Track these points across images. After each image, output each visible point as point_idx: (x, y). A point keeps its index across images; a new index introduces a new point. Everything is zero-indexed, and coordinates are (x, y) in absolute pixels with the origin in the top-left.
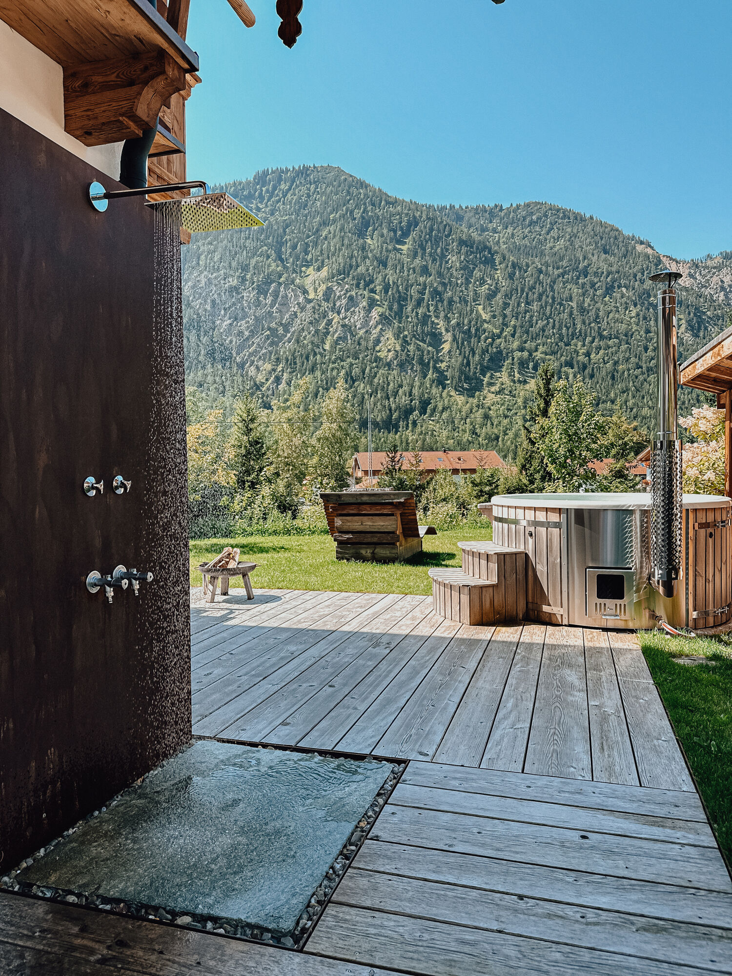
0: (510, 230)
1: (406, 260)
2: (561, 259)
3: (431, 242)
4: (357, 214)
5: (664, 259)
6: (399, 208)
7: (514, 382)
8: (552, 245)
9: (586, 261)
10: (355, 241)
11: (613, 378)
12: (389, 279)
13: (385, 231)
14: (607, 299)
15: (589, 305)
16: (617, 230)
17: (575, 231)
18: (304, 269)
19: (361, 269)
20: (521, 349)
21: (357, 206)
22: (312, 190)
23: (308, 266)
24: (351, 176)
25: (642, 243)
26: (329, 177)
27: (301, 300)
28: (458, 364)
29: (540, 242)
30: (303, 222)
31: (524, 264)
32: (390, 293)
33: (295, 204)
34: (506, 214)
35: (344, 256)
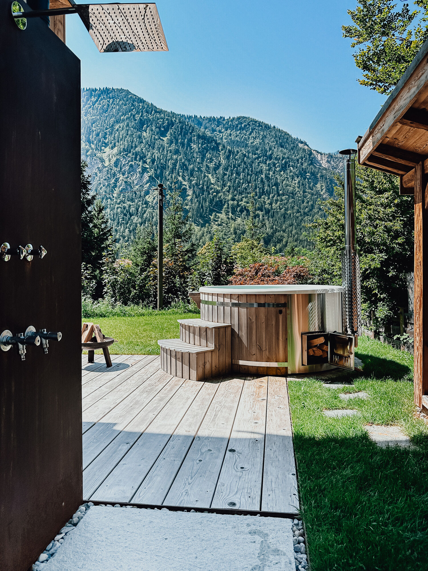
0: (229, 131)
1: (166, 145)
2: (257, 150)
3: (181, 136)
4: (138, 117)
5: (314, 152)
6: (162, 115)
7: (228, 218)
8: (252, 141)
9: (271, 151)
10: (135, 133)
11: (284, 217)
12: (155, 156)
13: (154, 128)
14: (282, 173)
15: (272, 176)
16: (288, 135)
17: (265, 134)
18: (103, 148)
19: (138, 149)
20: (233, 199)
21: (138, 113)
22: (111, 102)
23: (105, 147)
24: (135, 95)
25: (302, 143)
26: (121, 95)
27: (100, 166)
28: (196, 207)
29: (245, 139)
30: (104, 120)
31: (236, 151)
32: (155, 164)
33: (100, 110)
34: (227, 122)
35: (128, 141)
